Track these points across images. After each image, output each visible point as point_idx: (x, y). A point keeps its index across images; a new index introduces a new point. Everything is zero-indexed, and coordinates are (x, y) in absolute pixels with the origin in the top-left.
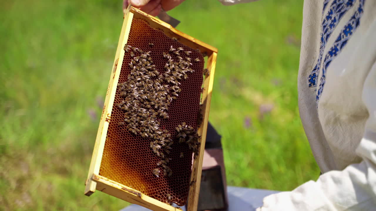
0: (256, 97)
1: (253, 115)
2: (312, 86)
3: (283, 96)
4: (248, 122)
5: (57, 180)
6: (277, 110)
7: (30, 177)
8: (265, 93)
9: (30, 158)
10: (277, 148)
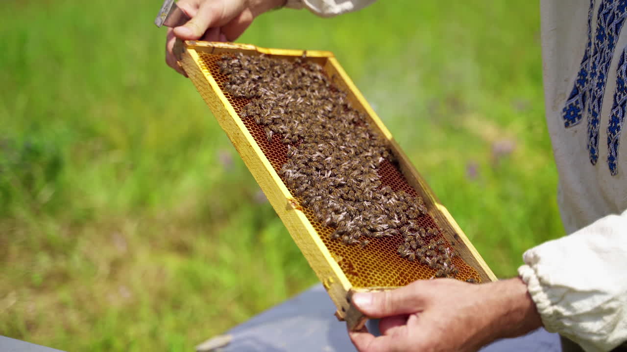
0: (488, 130)
1: (481, 158)
2: (571, 125)
3: (530, 128)
4: (472, 171)
5: (173, 263)
6: (521, 151)
7: (130, 257)
8: (503, 123)
9: (130, 228)
10: (520, 212)
